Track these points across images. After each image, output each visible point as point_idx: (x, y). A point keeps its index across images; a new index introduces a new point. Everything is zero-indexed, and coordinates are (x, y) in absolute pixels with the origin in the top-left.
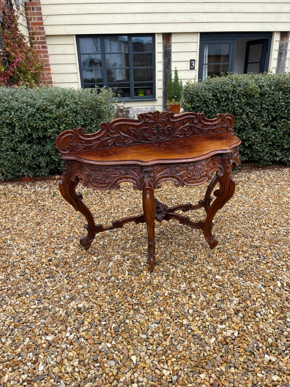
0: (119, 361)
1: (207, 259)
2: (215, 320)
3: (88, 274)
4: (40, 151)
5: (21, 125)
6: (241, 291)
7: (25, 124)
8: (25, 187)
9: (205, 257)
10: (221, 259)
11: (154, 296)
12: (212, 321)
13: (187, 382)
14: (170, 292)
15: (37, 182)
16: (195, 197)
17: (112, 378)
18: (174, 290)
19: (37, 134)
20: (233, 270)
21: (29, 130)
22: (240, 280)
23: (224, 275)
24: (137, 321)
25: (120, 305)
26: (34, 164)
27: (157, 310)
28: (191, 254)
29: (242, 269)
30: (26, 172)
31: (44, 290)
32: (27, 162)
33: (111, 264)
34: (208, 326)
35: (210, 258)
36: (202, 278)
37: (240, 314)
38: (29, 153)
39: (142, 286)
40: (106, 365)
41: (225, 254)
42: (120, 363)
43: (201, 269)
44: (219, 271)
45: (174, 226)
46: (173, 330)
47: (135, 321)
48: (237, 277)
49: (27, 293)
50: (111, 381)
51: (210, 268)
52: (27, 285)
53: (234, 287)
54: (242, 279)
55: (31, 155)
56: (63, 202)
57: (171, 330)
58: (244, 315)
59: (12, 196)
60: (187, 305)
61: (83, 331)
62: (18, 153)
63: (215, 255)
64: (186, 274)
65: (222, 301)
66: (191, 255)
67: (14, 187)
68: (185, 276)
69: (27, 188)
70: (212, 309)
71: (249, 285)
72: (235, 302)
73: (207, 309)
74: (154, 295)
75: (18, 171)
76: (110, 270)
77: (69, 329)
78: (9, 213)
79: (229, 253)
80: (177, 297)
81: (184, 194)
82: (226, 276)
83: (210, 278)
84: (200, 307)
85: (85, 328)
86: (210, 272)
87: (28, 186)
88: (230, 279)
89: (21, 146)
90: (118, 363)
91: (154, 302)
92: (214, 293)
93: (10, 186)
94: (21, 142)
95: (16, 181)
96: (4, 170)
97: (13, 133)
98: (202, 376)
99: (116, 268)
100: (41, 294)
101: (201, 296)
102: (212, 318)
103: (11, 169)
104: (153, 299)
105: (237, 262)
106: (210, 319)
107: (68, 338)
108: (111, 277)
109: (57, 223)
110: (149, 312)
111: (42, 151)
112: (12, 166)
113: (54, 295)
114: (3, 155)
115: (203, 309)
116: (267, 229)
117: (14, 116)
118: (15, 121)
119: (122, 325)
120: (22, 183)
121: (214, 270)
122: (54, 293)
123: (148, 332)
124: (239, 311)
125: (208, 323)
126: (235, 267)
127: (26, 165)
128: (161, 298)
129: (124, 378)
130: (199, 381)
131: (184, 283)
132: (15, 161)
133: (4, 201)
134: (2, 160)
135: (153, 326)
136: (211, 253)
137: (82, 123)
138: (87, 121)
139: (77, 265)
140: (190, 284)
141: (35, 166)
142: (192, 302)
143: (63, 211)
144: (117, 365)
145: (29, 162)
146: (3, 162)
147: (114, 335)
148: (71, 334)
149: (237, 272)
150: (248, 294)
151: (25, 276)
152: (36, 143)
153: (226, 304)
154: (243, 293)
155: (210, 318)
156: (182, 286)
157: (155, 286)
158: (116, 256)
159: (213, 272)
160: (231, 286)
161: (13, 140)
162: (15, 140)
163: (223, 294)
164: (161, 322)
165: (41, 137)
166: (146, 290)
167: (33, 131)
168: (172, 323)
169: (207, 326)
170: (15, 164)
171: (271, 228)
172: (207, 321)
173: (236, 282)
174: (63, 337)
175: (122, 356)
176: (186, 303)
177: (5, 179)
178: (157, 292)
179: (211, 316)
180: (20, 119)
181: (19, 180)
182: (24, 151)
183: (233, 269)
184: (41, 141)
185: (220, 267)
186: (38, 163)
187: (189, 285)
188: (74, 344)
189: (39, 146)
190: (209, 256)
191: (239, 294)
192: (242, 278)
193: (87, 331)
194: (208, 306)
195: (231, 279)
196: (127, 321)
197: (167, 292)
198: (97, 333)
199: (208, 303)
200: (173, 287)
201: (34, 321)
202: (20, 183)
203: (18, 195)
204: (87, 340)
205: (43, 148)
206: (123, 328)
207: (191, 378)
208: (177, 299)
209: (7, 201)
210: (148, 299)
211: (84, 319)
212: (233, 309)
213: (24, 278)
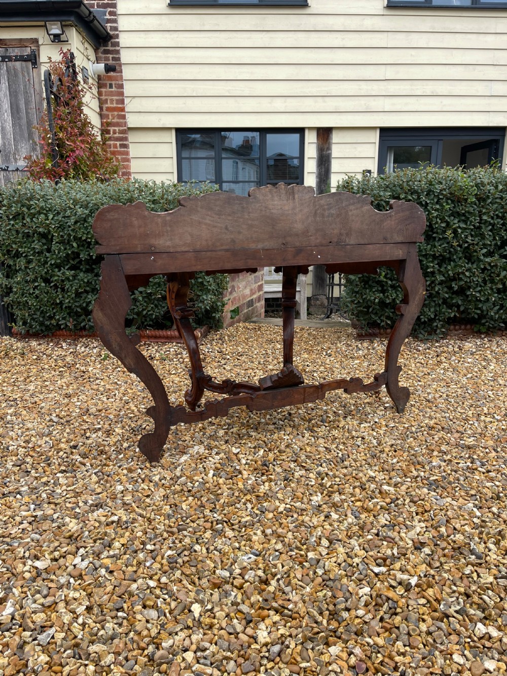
0: (167, 611)
1: (369, 460)
2: (372, 556)
3: (139, 471)
4: (89, 283)
5: (62, 236)
6: (432, 512)
7: (69, 235)
8: (60, 346)
9: (364, 458)
10: (395, 461)
11: (257, 512)
12: (366, 557)
13: (299, 659)
14: (288, 506)
15: (81, 339)
17: (147, 640)
18: (298, 504)
19: (87, 253)
20: (419, 479)
21: (75, 245)
22: (430, 495)
23: (399, 485)
24: (216, 549)
25: (188, 521)
26: (77, 307)
27: (259, 532)
28: (338, 451)
29: (437, 478)
30: (64, 318)
31: (52, 489)
32: (67, 301)
33: (185, 458)
34: (358, 565)
35: (375, 460)
36: (354, 488)
37: (427, 550)
38: (71, 285)
39: (237, 494)
40: (139, 617)
41: (406, 454)
42: (168, 615)
43: (354, 475)
44: (390, 479)
45: (313, 409)
46: (283, 566)
47: (212, 548)
48: (425, 490)
49: (19, 493)
50: (143, 645)
51: (372, 474)
52: (22, 480)
53: (419, 506)
54: (435, 494)
55: (74, 288)
56: (119, 369)
57: (280, 566)
58: (432, 551)
59: (35, 357)
60: (319, 529)
61: (108, 557)
62: (52, 284)
63: (385, 455)
64: (324, 481)
65: (392, 526)
66: (338, 453)
67: (40, 344)
68: (322, 485)
69: (62, 347)
70: (370, 537)
71: (447, 504)
72: (418, 529)
73: (358, 537)
74: (258, 509)
75: (51, 318)
76: (180, 467)
77: (82, 551)
78: (22, 378)
79: (413, 452)
80: (302, 515)
82: (404, 488)
83: (371, 489)
84: (345, 533)
85: (111, 553)
86: (372, 479)
87: (64, 344)
88: (410, 492)
89: (58, 273)
90: (165, 615)
91: (255, 520)
92: (376, 513)
93: (34, 343)
94: (59, 267)
95: (44, 337)
96: (27, 314)
97: (49, 251)
98: (334, 650)
99: (193, 465)
100: (44, 495)
101: (349, 515)
102: (367, 552)
103: (38, 313)
104: (254, 516)
105: (427, 468)
106: (362, 553)
107: (77, 566)
108: (181, 476)
109: (102, 396)
110: (242, 536)
111: (93, 283)
112: (40, 307)
113: (67, 498)
114: (27, 288)
115: (350, 537)
116: (491, 422)
117: (53, 222)
118: (54, 229)
119: (186, 553)
120: (56, 340)
121: (380, 476)
122: (67, 496)
123: (233, 567)
124: (423, 544)
125: (356, 560)
126: (422, 474)
127: (64, 306)
128: (271, 515)
129: (171, 642)
130: (325, 658)
131: (319, 494)
132: (46, 299)
133: (18, 363)
134: (26, 297)
135: (245, 558)
136: (377, 451)
139: (120, 457)
140: (330, 496)
141: (79, 310)
142: (331, 525)
143: (116, 380)
144: (163, 617)
145: (69, 302)
146: (26, 301)
147: (166, 568)
148: (82, 560)
149: (425, 482)
150: (445, 519)
151: (22, 466)
152: (84, 269)
153: (399, 532)
154: (435, 516)
155: (363, 552)
156: (314, 498)
157: (262, 495)
158: (196, 448)
159: (377, 479)
160: (411, 504)
161: (46, 262)
162: (49, 263)
163: (395, 516)
164: (264, 553)
165: (94, 257)
166: (243, 500)
167: (81, 248)
168: (283, 555)
169: (355, 564)
170: (46, 306)
171: (498, 421)
172: (356, 555)
173: (421, 498)
174: (67, 564)
175: (173, 604)
176: (318, 526)
177: (28, 331)
178: (265, 504)
179: (364, 549)
180: (62, 227)
181: (50, 334)
182: (63, 281)
183: (417, 477)
184: (94, 266)
185: (393, 474)
186: (84, 305)
187: (327, 498)
188: (85, 577)
189: (89, 274)
190: (374, 456)
191: (426, 518)
192: (435, 492)
193: (115, 558)
194: (360, 533)
195: (413, 493)
196: (197, 547)
197: (283, 505)
198: (135, 563)
199: (362, 528)
200: (295, 499)
201: (21, 535)
202: (52, 341)
203: (45, 356)
204: (111, 572)
205: (96, 278)
206: (186, 559)
207: (310, 651)
208: (300, 518)
209: (23, 363)
210: (243, 515)
211: (115, 539)
212: (413, 541)
213: (20, 469)
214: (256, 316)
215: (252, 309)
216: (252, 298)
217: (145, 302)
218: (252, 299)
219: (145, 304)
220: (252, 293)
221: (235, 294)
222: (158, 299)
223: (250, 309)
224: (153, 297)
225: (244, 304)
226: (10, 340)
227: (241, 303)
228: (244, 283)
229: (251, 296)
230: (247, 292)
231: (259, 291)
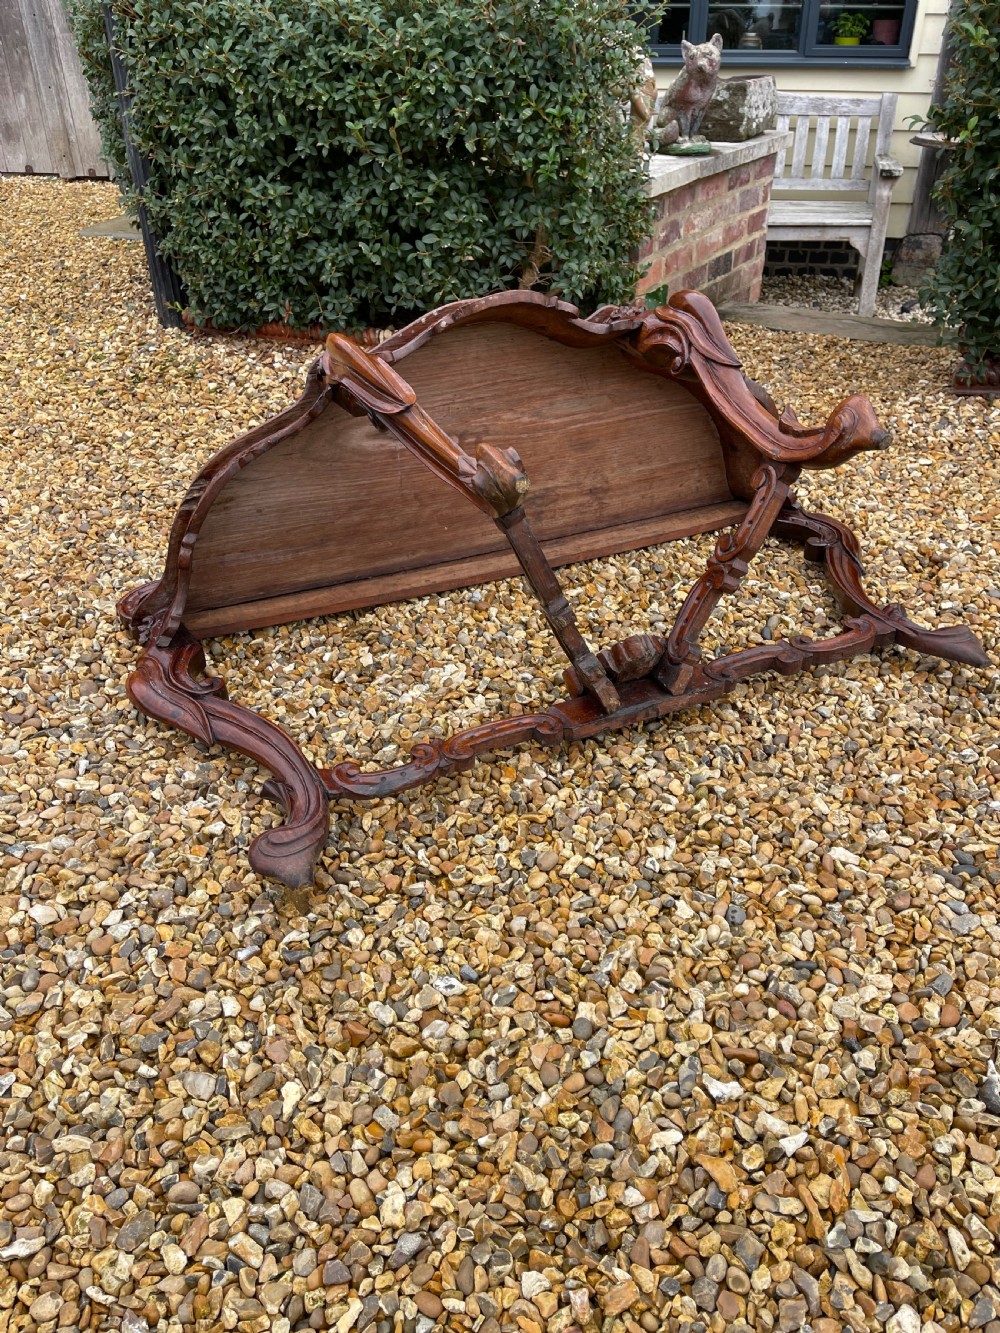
0: (232, 1084)
1: (833, 765)
2: (722, 1046)
3: (312, 711)
4: (319, 216)
5: (254, 96)
6: (927, 949)
7: (270, 93)
8: (269, 360)
9: (825, 754)
10: (895, 778)
11: (516, 864)
12: (708, 1045)
13: (449, 1284)
14: (589, 862)
15: (312, 347)
16: (914, 492)
17: (169, 1146)
18: (612, 861)
19: (311, 140)
20: (935, 844)
21: (281, 118)
22: (944, 897)
23: (876, 853)
24: (393, 948)
25: (362, 861)
26: (300, 273)
27: (497, 922)
28: (769, 727)
29: (985, 847)
30: (274, 299)
31: (128, 731)
32: (276, 258)
33: (417, 691)
34: (683, 1059)
35: (849, 766)
36: (763, 839)
37: (867, 1057)
38: (281, 220)
39: (488, 808)
40: (175, 1085)
41: (931, 762)
42: (233, 1093)
43: (777, 801)
44: (864, 827)
45: (754, 595)
46: (513, 1025)
47: (385, 941)
48: (937, 881)
49: (68, 730)
50: (156, 1158)
51: (820, 805)
52: (82, 699)
53: (899, 923)
54: (960, 894)
55: (287, 230)
57: (505, 1023)
58: (879, 1064)
59: (212, 386)
60: (634, 941)
61: (169, 924)
62: (243, 216)
63: (878, 756)
64: (697, 807)
65: (805, 969)
66: (766, 731)
67: (230, 354)
68: (690, 814)
69: (271, 365)
70: (742, 989)
71: (980, 932)
72: (869, 993)
73: (715, 982)
74: (519, 856)
75: (249, 295)
76: (397, 716)
77: (129, 897)
78: (171, 440)
79: (953, 759)
80: (610, 893)
81: (869, 470)
82: (885, 862)
83: (801, 852)
84: (689, 964)
85: (184, 912)
86: (815, 824)
87: (278, 357)
88: (896, 878)
89: (253, 191)
90: (227, 1096)
91: (501, 886)
92: (784, 924)
93: (221, 349)
94: (255, 172)
95: (241, 336)
96: (202, 283)
97: (232, 132)
98: (533, 1282)
99: (426, 715)
100: (111, 744)
101: (719, 917)
102: (717, 1029)
103: (223, 282)
104: (505, 874)
105: (972, 812)
106: (704, 1032)
107: (109, 931)
108: (389, 741)
110: (461, 922)
111: (329, 217)
112: (226, 270)
113: (152, 758)
114: (197, 223)
115: (695, 979)
117: (233, 58)
118: (234, 76)
119: (328, 943)
120: (264, 346)
121: (841, 818)
122: (152, 753)
123: (410, 1001)
124: (864, 1037)
125: (683, 1048)
126: (951, 828)
127: (271, 271)
128: (539, 879)
129: (212, 1163)
130: (505, 1298)
131: (672, 843)
132: (233, 252)
133: (176, 398)
134: (196, 242)
135: (441, 984)
136: (864, 742)
137: (480, 99)
138: (501, 87)
139: (288, 668)
140: (696, 852)
141: (303, 281)
142: (666, 932)
144: (219, 1098)
145: (281, 261)
146: (196, 252)
147: (272, 974)
148: (124, 917)
149: (948, 854)
150: (952, 975)
151: (93, 666)
152: (310, 182)
153: (819, 990)
154: (930, 960)
155: (709, 1028)
156: (657, 851)
157: (542, 819)
158: (450, 668)
159: (827, 826)
160: (885, 914)
161: (228, 162)
162: (233, 162)
163: (831, 938)
164: (486, 979)
165: (325, 153)
166: (495, 828)
167: (298, 127)
168: (523, 996)
169: (674, 1059)
170: (235, 266)
172: (689, 1036)
173: (917, 902)
174: (92, 923)
175: (252, 1069)
176: (634, 932)
177: (209, 321)
178: (538, 847)
179: (713, 1023)
180: (251, 70)
181: (253, 331)
182: (264, 210)
183: (934, 836)
184: (331, 174)
185: (876, 816)
186: (312, 270)
187: (687, 857)
188: (114, 960)
189: (320, 194)
190: (851, 754)
191: (905, 962)
192: (962, 887)
193: (184, 928)
194: (726, 972)
195: (904, 883)
196: (355, 935)
197: (578, 858)
198: (220, 945)
199: (734, 957)
200: (611, 846)
201: (36, 833)
202: (255, 346)
203: (233, 384)
204: (167, 959)
205: (334, 205)
206: (321, 958)
207: (479, 1270)
208: (604, 899)
209: (186, 398)
210: (481, 868)
211: (201, 877)
212: (842, 1023)
213: (89, 671)
214: (736, 297)
215: (727, 279)
216: (727, 251)
217: (439, 270)
218: (730, 254)
219: (439, 277)
220: (730, 236)
221: (677, 245)
222: (470, 266)
223: (719, 279)
224: (456, 260)
225: (704, 267)
226: (179, 337)
227: (695, 265)
228: (708, 213)
229: (725, 246)
230: (716, 235)
231: (750, 232)
